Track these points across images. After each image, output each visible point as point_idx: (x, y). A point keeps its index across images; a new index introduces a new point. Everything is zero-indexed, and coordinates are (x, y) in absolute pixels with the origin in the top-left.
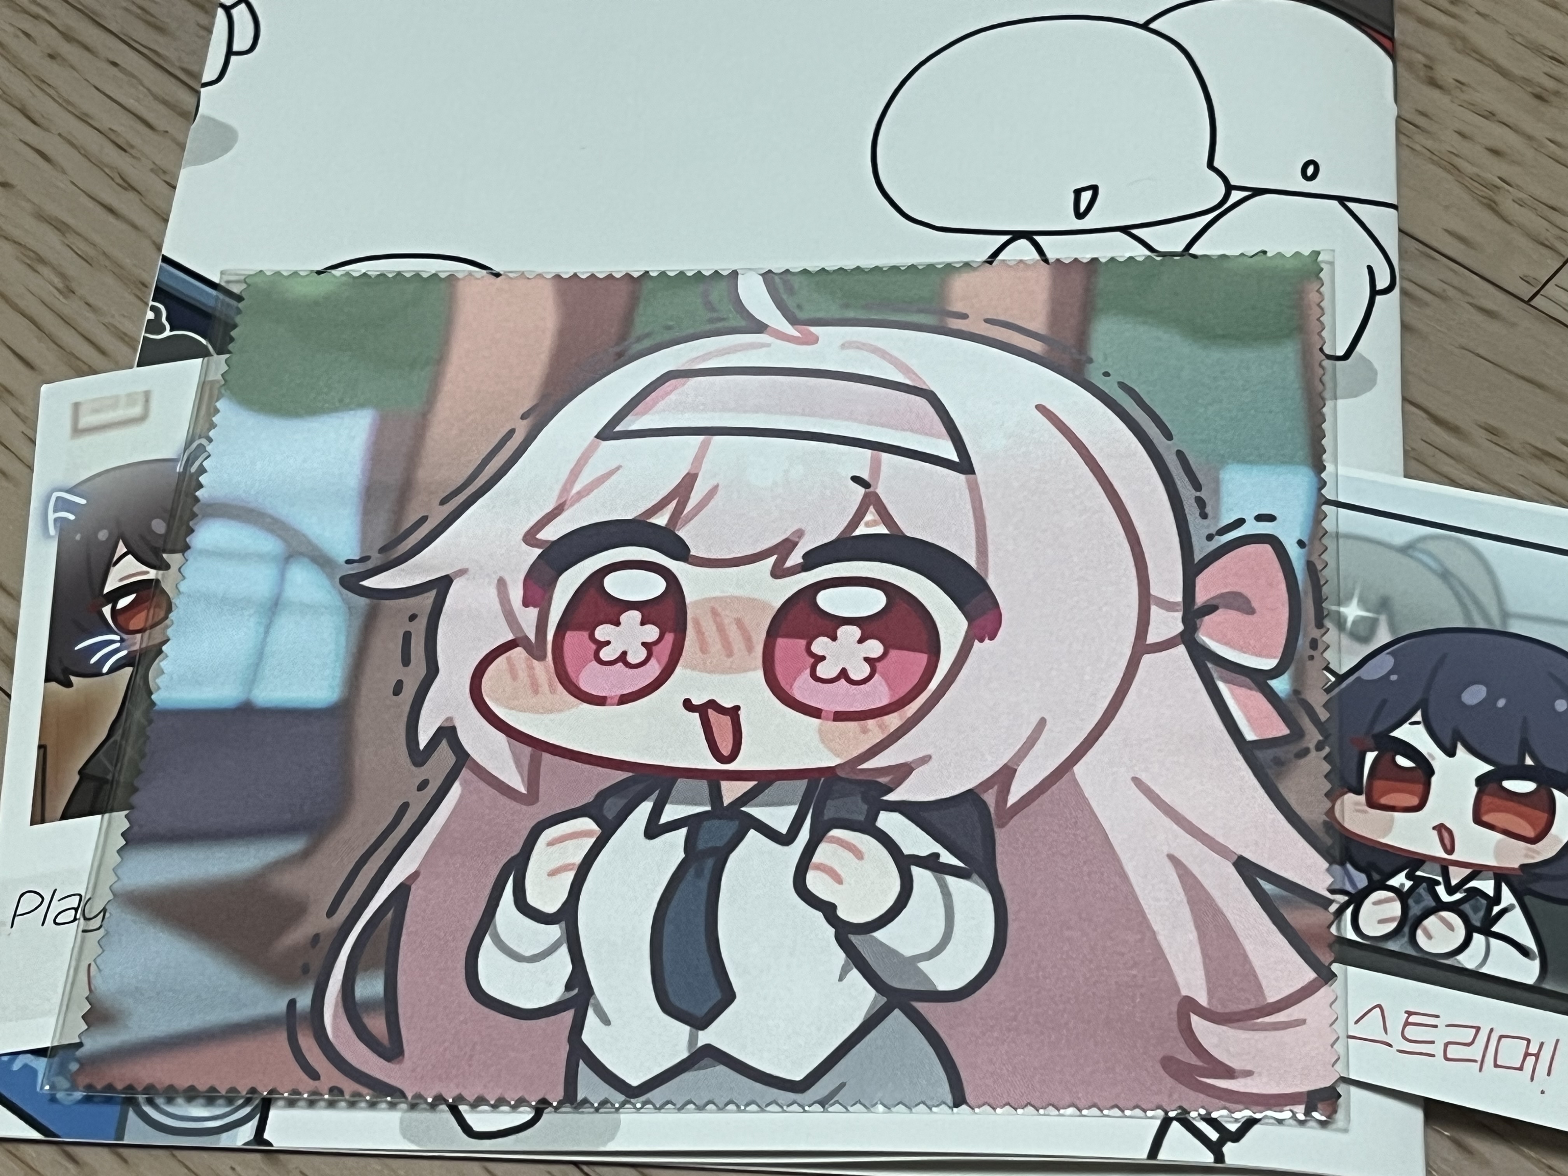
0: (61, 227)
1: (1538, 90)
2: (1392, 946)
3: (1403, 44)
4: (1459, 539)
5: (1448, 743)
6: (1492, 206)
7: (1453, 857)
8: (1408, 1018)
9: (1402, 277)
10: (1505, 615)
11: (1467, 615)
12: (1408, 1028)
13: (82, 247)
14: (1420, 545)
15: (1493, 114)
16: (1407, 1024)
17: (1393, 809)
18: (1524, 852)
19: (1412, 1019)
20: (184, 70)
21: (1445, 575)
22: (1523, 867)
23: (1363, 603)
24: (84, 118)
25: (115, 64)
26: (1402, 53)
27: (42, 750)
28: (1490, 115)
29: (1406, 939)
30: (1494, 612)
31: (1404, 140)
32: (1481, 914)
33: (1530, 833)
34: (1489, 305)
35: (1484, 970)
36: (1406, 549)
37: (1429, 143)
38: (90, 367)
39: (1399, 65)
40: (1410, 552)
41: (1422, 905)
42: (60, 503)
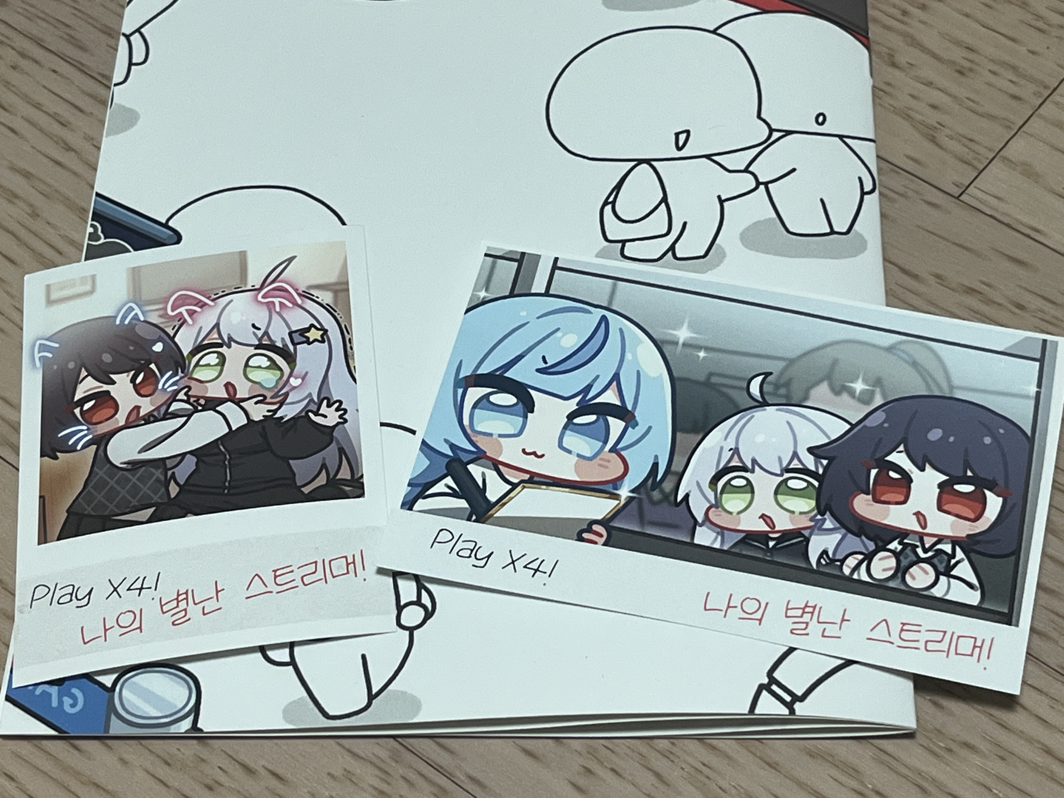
0: (27, 175)
1: (958, 68)
2: (891, 584)
3: (874, 42)
4: (922, 343)
5: (920, 464)
6: (933, 140)
7: (925, 531)
8: (902, 627)
9: (880, 184)
10: (952, 387)
11: (928, 386)
12: (903, 633)
13: (43, 187)
14: (898, 347)
15: (931, 83)
16: (902, 630)
17: (888, 503)
18: (969, 527)
19: (906, 627)
20: (99, 74)
21: (915, 364)
22: (968, 536)
23: (865, 381)
24: (38, 106)
25: (54, 71)
26: (874, 47)
27: (42, 499)
28: (929, 84)
29: (900, 580)
30: (944, 385)
31: (878, 101)
32: (944, 564)
33: (972, 516)
34: (934, 201)
35: (947, 597)
36: (890, 349)
37: (892, 102)
38: (52, 262)
39: (872, 54)
40: (893, 350)
41: (908, 560)
42: (42, 348)
